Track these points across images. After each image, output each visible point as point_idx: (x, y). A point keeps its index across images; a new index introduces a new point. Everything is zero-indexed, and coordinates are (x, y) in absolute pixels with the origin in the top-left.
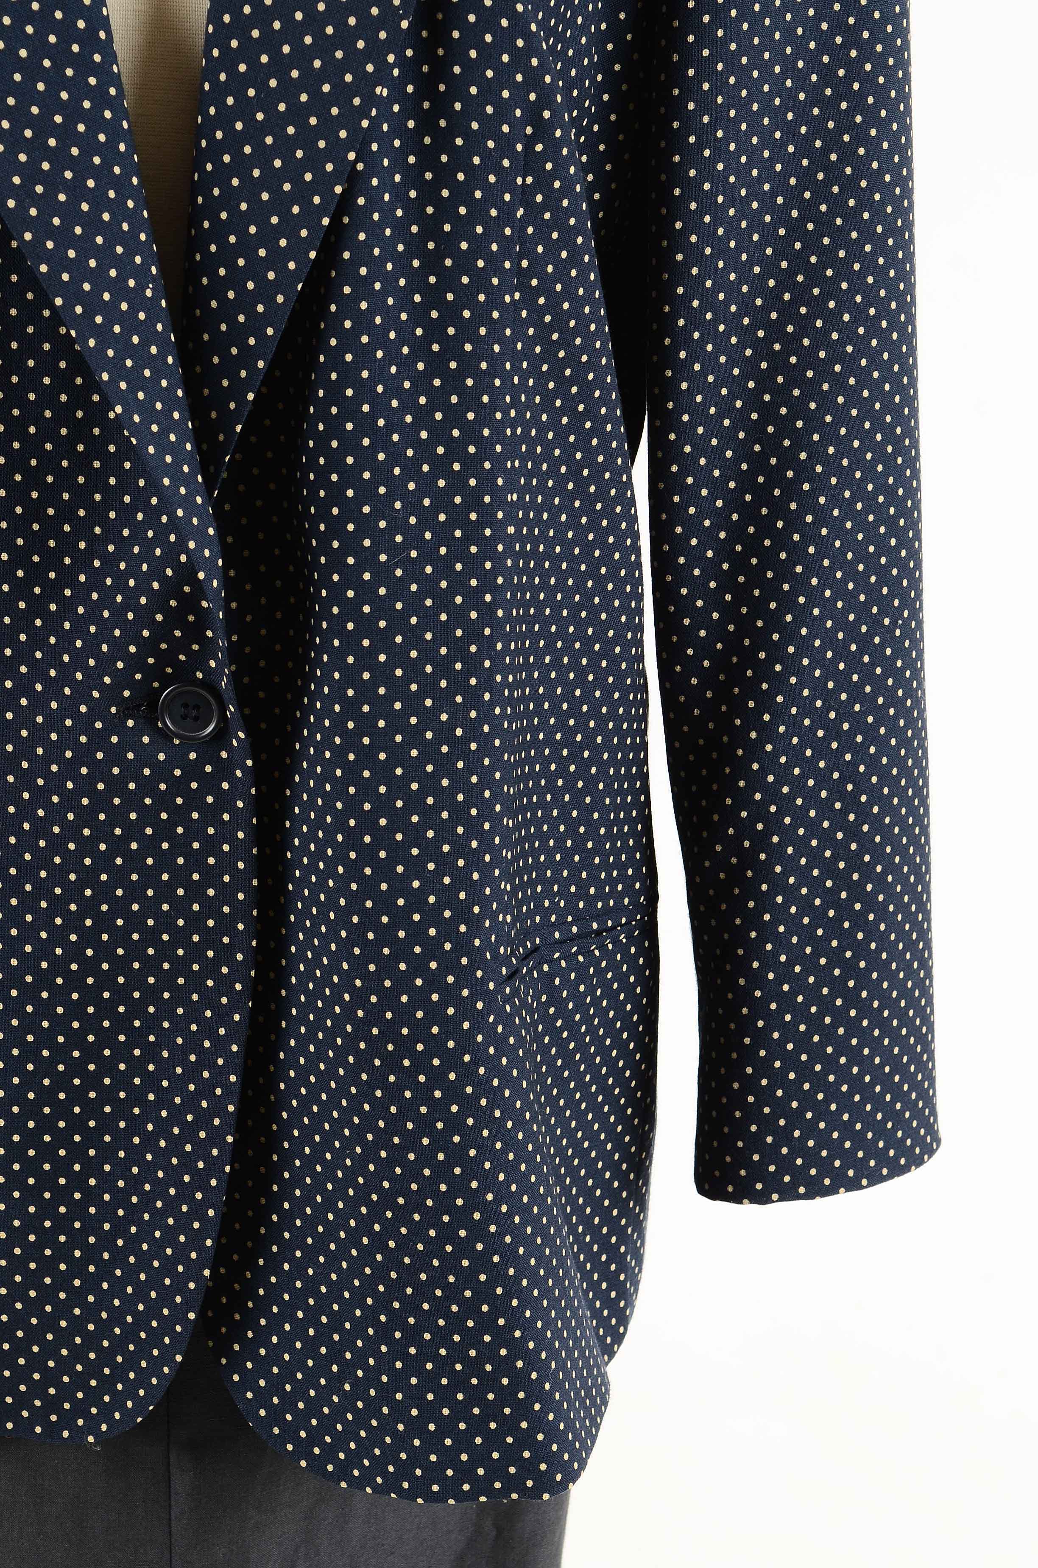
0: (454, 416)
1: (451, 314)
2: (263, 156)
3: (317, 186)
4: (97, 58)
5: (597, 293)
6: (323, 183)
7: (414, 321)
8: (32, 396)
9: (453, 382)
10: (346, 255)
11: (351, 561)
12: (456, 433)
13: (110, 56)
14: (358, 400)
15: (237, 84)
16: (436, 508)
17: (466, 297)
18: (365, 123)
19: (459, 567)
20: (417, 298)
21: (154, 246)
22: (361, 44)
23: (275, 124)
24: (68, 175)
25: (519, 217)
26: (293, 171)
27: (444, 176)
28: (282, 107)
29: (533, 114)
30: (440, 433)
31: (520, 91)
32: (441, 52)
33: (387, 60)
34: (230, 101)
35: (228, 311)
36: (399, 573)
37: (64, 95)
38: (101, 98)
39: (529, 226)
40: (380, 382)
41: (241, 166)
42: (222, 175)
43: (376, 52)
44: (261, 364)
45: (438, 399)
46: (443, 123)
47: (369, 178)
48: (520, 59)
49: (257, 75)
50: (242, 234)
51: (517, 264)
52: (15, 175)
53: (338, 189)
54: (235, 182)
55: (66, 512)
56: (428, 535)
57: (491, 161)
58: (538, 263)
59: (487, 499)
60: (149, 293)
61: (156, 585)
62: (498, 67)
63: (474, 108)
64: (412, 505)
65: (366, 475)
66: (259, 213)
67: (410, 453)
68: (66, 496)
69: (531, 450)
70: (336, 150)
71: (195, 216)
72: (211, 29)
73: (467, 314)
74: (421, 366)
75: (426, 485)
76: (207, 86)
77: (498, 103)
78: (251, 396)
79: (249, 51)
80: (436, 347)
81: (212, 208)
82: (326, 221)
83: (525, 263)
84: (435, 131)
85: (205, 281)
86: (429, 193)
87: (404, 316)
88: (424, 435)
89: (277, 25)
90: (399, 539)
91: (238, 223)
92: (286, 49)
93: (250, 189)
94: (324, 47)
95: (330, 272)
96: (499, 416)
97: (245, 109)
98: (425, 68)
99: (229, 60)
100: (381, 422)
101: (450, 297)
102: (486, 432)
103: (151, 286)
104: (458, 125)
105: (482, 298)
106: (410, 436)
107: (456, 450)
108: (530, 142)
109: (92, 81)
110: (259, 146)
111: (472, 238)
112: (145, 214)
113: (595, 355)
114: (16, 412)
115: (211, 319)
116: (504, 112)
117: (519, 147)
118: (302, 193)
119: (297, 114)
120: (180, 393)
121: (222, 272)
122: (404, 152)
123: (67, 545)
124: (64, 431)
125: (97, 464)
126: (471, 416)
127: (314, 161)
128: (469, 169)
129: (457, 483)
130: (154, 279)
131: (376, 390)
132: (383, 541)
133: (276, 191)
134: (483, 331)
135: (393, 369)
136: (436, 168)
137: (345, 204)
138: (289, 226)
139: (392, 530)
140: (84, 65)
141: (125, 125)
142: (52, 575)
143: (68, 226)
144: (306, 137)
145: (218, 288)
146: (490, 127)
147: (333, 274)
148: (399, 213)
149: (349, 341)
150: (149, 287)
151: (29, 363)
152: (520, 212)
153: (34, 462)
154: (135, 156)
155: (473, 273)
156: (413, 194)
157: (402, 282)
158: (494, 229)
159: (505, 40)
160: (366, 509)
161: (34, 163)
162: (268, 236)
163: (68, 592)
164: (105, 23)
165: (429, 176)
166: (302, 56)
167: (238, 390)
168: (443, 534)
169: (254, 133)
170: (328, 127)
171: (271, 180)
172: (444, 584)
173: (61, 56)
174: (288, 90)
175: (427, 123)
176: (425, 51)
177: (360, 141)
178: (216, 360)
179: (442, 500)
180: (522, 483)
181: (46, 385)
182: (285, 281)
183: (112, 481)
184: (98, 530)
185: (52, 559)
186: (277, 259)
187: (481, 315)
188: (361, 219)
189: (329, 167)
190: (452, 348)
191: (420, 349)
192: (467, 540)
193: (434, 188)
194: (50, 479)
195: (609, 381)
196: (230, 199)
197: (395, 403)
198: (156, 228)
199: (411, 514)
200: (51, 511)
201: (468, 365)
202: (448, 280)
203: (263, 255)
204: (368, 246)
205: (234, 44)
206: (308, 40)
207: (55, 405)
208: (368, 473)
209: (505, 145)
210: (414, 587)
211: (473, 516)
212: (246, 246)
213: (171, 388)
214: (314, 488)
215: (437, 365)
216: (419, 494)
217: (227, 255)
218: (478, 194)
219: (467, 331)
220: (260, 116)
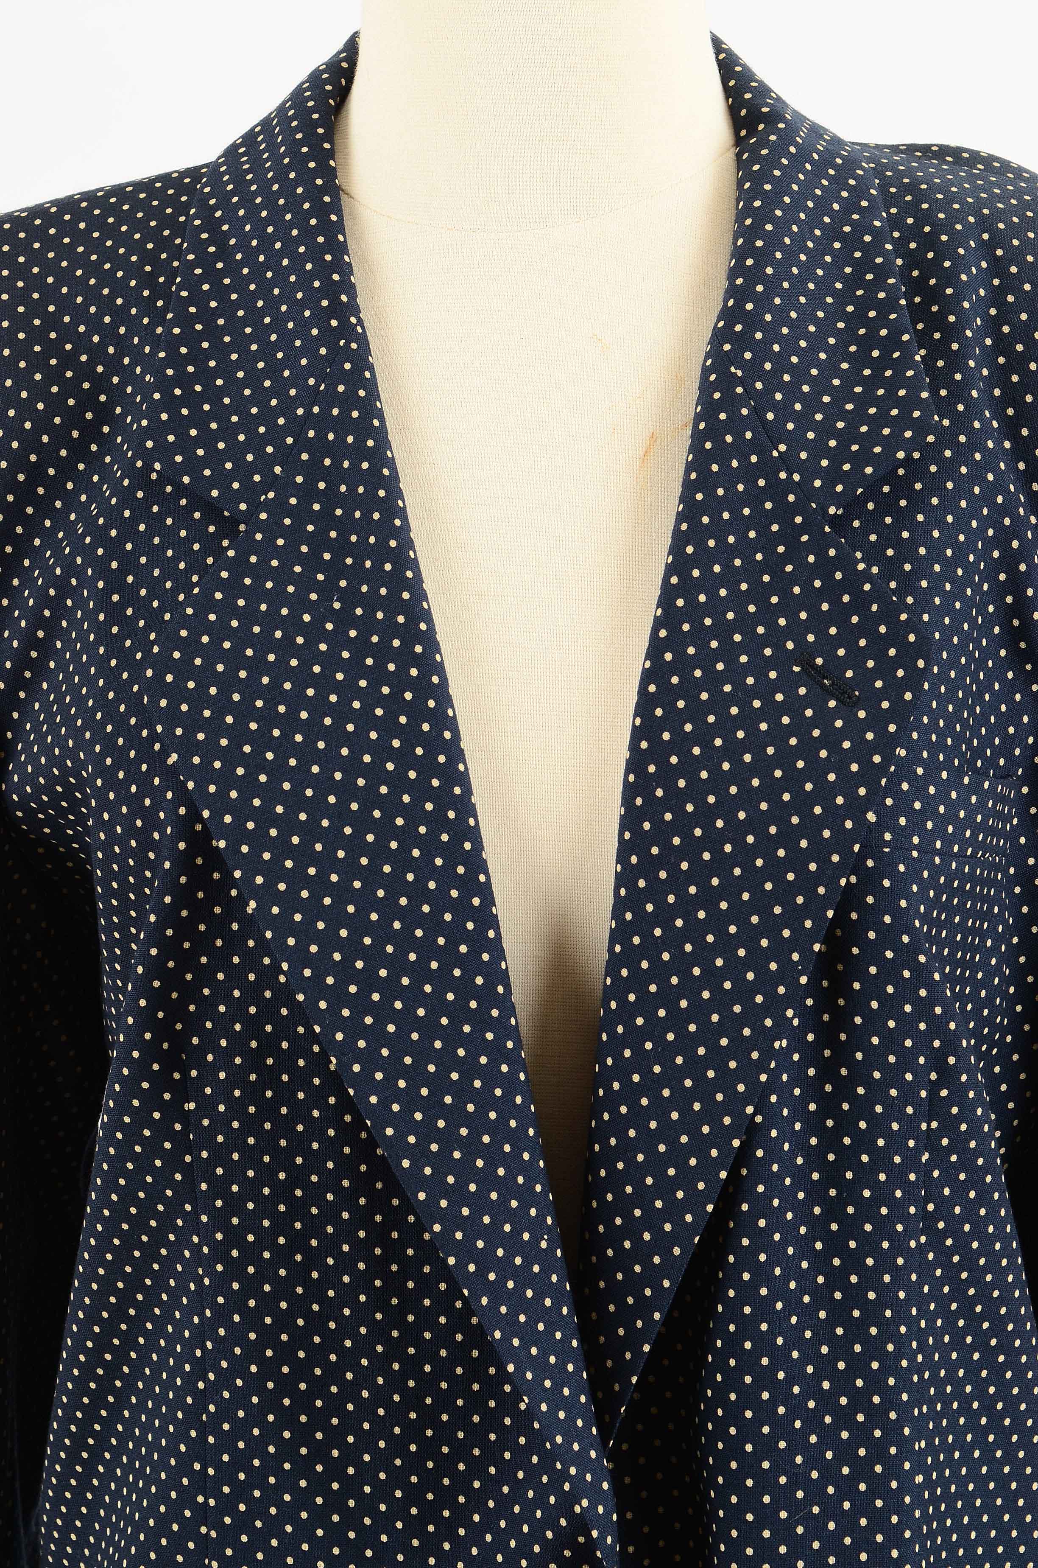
0: (858, 1366)
1: (854, 1262)
2: (660, 1108)
3: (714, 1139)
4: (495, 1013)
5: (1009, 1227)
6: (721, 1136)
7: (815, 1269)
8: (428, 1335)
9: (857, 1330)
10: (745, 1207)
11: (750, 1517)
12: (859, 1383)
13: (508, 1008)
14: (757, 1353)
15: (634, 1037)
16: (839, 1461)
17: (869, 1244)
18: (763, 1078)
19: (863, 1522)
20: (819, 1246)
21: (550, 1195)
22: (759, 999)
23: (672, 1076)
24: (464, 1132)
25: (924, 1161)
26: (690, 1123)
27: (846, 1124)
28: (679, 1060)
29: (937, 1061)
30: (842, 1383)
31: (921, 1041)
32: (841, 1002)
33: (786, 1015)
34: (627, 1053)
35: (624, 1260)
36: (800, 1530)
37: (461, 1052)
38: (497, 1052)
39: (935, 1169)
40: (780, 1334)
41: (638, 1117)
42: (619, 1125)
43: (774, 1006)
44: (657, 1316)
45: (841, 1348)
46: (844, 1072)
47: (768, 1130)
48: (923, 1009)
49: (655, 1029)
50: (639, 1185)
51: (922, 1209)
52: (411, 1135)
53: (736, 1143)
54: (632, 1133)
55: (461, 1451)
56: (831, 1490)
57: (894, 1109)
58: (943, 1207)
59: (893, 1450)
60: (544, 1244)
61: (549, 1535)
62: (900, 1017)
63: (875, 1058)
64: (814, 1458)
65: (766, 1430)
66: (656, 1164)
67: (811, 1404)
68: (461, 1435)
69: (940, 1392)
70: (734, 1104)
71: (592, 1163)
72: (609, 981)
73: (870, 1262)
74: (822, 1315)
75: (829, 1437)
76: (604, 1037)
77: (901, 1053)
78: (647, 1348)
79: (646, 1005)
80: (838, 1295)
81: (609, 1157)
82: (723, 1175)
83: (931, 1207)
84: (836, 1079)
85: (601, 1229)
86: (830, 1140)
87: (805, 1265)
88: (826, 1385)
89: (674, 980)
90: (800, 1494)
91: (635, 1173)
92: (684, 1004)
93: (648, 1140)
94: (722, 1001)
95: (728, 1223)
96: (904, 1363)
97: (642, 1061)
98: (826, 1017)
99: (626, 1013)
100: (781, 1375)
101: (852, 1244)
102: (891, 1381)
103: (546, 1237)
104: (860, 1074)
105: (885, 1245)
106: (812, 1388)
107: (860, 1400)
108: (934, 1088)
109: (490, 1036)
110: (655, 1098)
111: (875, 1185)
112: (541, 1164)
113: (1006, 1289)
114: (411, 1351)
115: (607, 1268)
116: (907, 1060)
117: (923, 1094)
118: (700, 1146)
119: (695, 1067)
120: (575, 1343)
121: (618, 1221)
122: (804, 1099)
123: (461, 1483)
124: (459, 1371)
125: (492, 1404)
126: (875, 1365)
127: (712, 1114)
128: (871, 1118)
129: (861, 1434)
130: (549, 1230)
131: (776, 1342)
132: (783, 1497)
133: (673, 1143)
134: (887, 1278)
135: (794, 1320)
136: (838, 1114)
137: (744, 1155)
138: (686, 1178)
139: (793, 1486)
140: (481, 1021)
141: (522, 1076)
142: (446, 1513)
143: (462, 1184)
144: (704, 1090)
145: (614, 1237)
146: (893, 1076)
147: (732, 1225)
148: (800, 1161)
149: (748, 1293)
150: (544, 1239)
151: (425, 1303)
152: (925, 1157)
153: (429, 1401)
154: (532, 1106)
155: (877, 1220)
156: (814, 1141)
157: (803, 1230)
158: (898, 1177)
159: (906, 991)
160: (766, 1465)
161: (429, 1121)
162: (665, 1188)
163: (462, 1532)
164: (504, 978)
165: (830, 1123)
166: (699, 1011)
167: (633, 1340)
168: (847, 1488)
169: (651, 1085)
170: (726, 1080)
171: (668, 1132)
172: (848, 1541)
173: (459, 1013)
174: (686, 1044)
175: (828, 1071)
176: (825, 1001)
177: (758, 1094)
178: (612, 1308)
179: (845, 1453)
180: (931, 1428)
181: (442, 1324)
182: (681, 1234)
183: (507, 1421)
184: (492, 1470)
185: (446, 1498)
186: (673, 1211)
187: (885, 1262)
188: (760, 1171)
189: (727, 1120)
190: (855, 1296)
191: (822, 1297)
192: (872, 1493)
193: (835, 1135)
194: (445, 1417)
195: (1023, 1312)
196: (627, 1149)
197: (795, 1354)
198: (552, 1179)
199: (813, 1468)
200: (445, 1450)
201: (872, 1313)
202: (851, 1227)
203: (660, 1207)
204: (767, 1197)
205: (632, 997)
206: (706, 995)
207: (450, 1344)
208: (767, 1427)
209: (908, 1093)
210: (816, 1545)
211: (878, 1469)
212: (643, 1197)
213: (566, 1339)
214: (712, 1438)
215: (839, 1313)
216: (821, 1447)
217: (624, 1205)
218: (881, 1142)
219: (870, 1279)
220: (657, 1069)
